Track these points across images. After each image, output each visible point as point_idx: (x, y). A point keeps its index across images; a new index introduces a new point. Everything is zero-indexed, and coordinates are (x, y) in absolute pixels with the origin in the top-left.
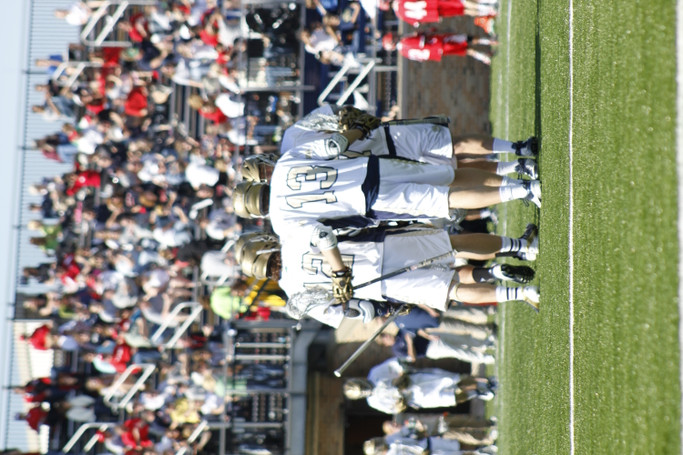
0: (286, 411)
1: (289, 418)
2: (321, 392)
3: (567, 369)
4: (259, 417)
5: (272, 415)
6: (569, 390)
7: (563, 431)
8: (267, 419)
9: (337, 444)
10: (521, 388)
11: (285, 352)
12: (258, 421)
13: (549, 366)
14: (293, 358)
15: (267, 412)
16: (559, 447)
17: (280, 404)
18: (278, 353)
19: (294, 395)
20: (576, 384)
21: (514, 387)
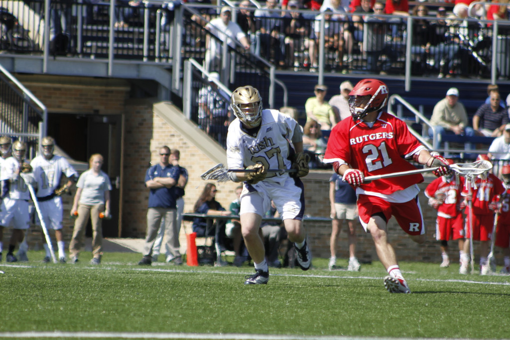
0: (92, 57)
1: (86, 59)
2: (112, 92)
4: (87, 30)
5: (89, 44)
8: (85, 39)
9: (59, 107)
10: (103, 286)
11: (151, 58)
12: (82, 30)
14: (145, 65)
15: (92, 39)
17: (99, 51)
18: (149, 50)
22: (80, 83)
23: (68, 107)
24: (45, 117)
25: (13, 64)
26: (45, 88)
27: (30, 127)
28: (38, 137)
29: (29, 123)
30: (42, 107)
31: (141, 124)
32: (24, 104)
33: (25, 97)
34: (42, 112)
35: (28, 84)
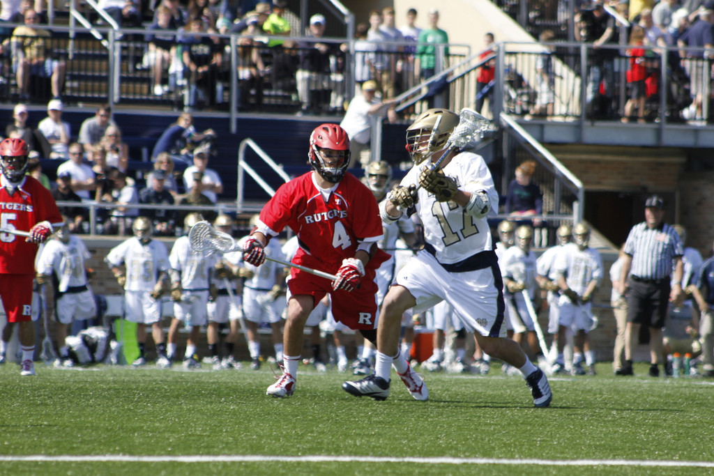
2: (662, 164)
3: (690, 459)
6: (666, 460)
7: (614, 452)
9: (599, 183)
13: (694, 436)
16: (596, 447)
19: (659, 132)
20: (673, 468)
21: (668, 396)
22: (624, 154)
23: (609, 184)
24: (581, 196)
25: (542, 132)
26: (581, 161)
27: (564, 209)
28: (573, 220)
29: (561, 204)
30: (578, 183)
31: (699, 203)
32: (555, 181)
33: (557, 173)
34: (577, 190)
35: (560, 156)
